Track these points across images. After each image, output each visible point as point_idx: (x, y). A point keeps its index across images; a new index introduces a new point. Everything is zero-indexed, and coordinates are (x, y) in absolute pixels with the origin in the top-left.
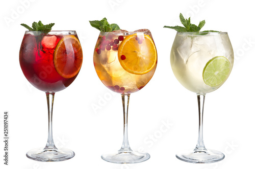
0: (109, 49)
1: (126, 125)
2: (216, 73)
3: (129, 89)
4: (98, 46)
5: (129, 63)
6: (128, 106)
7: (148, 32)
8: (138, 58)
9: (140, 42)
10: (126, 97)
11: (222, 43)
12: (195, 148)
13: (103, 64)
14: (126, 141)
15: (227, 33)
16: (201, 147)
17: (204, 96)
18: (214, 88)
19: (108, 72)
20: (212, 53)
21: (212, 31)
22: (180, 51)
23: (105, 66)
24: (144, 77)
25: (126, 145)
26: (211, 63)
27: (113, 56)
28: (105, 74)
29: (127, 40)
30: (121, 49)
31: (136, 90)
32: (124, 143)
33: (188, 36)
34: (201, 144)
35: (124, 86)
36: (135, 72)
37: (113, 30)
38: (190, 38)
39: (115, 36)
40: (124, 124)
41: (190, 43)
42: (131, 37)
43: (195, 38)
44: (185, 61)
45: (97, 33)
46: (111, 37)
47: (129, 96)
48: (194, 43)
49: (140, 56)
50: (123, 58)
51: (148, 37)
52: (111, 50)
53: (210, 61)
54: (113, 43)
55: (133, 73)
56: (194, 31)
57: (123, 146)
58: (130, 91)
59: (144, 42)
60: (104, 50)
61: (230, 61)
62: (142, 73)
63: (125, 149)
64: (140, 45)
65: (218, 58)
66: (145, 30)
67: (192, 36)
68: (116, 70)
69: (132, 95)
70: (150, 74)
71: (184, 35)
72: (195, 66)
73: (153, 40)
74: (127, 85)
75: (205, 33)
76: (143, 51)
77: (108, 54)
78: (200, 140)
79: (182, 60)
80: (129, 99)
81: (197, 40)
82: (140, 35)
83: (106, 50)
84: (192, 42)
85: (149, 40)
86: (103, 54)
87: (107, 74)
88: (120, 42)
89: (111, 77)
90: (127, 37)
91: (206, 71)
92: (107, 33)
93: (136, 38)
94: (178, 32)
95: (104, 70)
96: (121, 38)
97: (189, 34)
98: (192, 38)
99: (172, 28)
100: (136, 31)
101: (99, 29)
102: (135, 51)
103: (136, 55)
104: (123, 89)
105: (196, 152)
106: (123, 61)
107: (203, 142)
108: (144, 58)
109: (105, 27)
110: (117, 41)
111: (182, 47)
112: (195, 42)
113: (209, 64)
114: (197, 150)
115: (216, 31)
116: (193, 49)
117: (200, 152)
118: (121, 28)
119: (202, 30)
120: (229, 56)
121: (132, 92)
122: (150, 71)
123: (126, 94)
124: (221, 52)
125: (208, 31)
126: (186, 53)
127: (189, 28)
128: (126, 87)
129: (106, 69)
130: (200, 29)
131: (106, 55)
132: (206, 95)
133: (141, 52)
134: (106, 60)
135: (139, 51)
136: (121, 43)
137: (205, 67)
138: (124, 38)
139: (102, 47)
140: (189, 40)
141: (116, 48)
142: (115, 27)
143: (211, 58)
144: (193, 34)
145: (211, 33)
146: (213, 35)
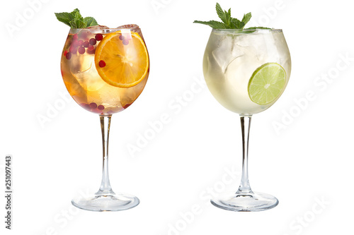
0: (82, 52)
1: (106, 157)
2: (267, 86)
3: (111, 108)
4: (67, 48)
5: (110, 72)
6: (109, 131)
7: (136, 29)
8: (122, 64)
9: (125, 43)
10: (106, 119)
11: (275, 44)
12: (237, 190)
13: (74, 73)
14: (106, 180)
15: (281, 31)
16: (245, 188)
17: (250, 118)
18: (264, 107)
19: (81, 85)
20: (261, 58)
21: (262, 28)
22: (216, 56)
23: (77, 76)
24: (130, 90)
25: (106, 186)
26: (260, 71)
27: (88, 61)
28: (77, 86)
29: (107, 40)
30: (100, 52)
31: (121, 110)
32: (103, 183)
33: (228, 35)
34: (246, 185)
35: (103, 104)
36: (118, 84)
37: (88, 25)
38: (230, 38)
39: (90, 34)
40: (104, 156)
41: (230, 44)
42: (113, 36)
43: (238, 38)
44: (223, 69)
45: (65, 29)
46: (85, 36)
47: (110, 118)
48: (235, 44)
49: (124, 61)
50: (101, 64)
51: (136, 35)
52: (86, 53)
53: (258, 69)
54: (88, 43)
55: (116, 86)
56: (236, 28)
57: (102, 187)
58: (111, 111)
59: (131, 42)
60: (76, 53)
61: (286, 69)
62: (129, 85)
63: (105, 191)
64: (125, 46)
65: (269, 66)
66: (132, 26)
67: (234, 34)
68: (93, 82)
69: (114, 116)
70: (139, 87)
71: (222, 33)
72: (237, 77)
73: (143, 39)
74: (107, 102)
75: (251, 30)
76: (130, 55)
77: (81, 59)
78: (245, 178)
79: (219, 68)
80: (110, 121)
81: (240, 40)
82: (126, 33)
83: (78, 53)
84: (233, 43)
85: (137, 39)
86: (74, 59)
87: (80, 87)
88: (98, 42)
89: (86, 91)
90: (107, 35)
91: (252, 84)
92: (79, 31)
93: (121, 37)
94: (214, 29)
95: (76, 81)
96: (99, 37)
97: (228, 33)
98: (233, 37)
99: (205, 23)
100: (120, 27)
101: (69, 24)
102: (118, 55)
103: (120, 60)
104: (101, 108)
105: (239, 196)
106: (101, 69)
107: (248, 182)
108: (131, 65)
109: (77, 21)
110: (94, 42)
111: (219, 50)
112: (238, 43)
113: (257, 74)
114: (239, 193)
115: (266, 28)
116: (234, 53)
117: (244, 196)
118: (100, 23)
119: (247, 26)
120: (284, 62)
121: (114, 112)
122: (140, 82)
123: (106, 114)
124: (274, 57)
125: (255, 28)
126: (225, 58)
127: (228, 24)
128: (106, 105)
129: (79, 80)
130: (244, 25)
131: (78, 61)
132: (252, 117)
133: (127, 57)
134: (78, 68)
135: (124, 55)
136: (100, 44)
137: (251, 78)
138: (104, 36)
139: (72, 50)
140: (229, 40)
141: (93, 51)
142: (91, 22)
143: (260, 66)
144: (235, 32)
145: (260, 31)
146: (263, 34)
